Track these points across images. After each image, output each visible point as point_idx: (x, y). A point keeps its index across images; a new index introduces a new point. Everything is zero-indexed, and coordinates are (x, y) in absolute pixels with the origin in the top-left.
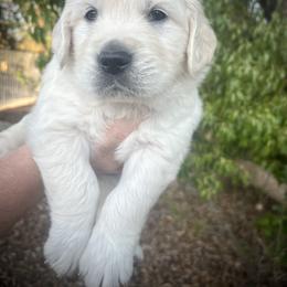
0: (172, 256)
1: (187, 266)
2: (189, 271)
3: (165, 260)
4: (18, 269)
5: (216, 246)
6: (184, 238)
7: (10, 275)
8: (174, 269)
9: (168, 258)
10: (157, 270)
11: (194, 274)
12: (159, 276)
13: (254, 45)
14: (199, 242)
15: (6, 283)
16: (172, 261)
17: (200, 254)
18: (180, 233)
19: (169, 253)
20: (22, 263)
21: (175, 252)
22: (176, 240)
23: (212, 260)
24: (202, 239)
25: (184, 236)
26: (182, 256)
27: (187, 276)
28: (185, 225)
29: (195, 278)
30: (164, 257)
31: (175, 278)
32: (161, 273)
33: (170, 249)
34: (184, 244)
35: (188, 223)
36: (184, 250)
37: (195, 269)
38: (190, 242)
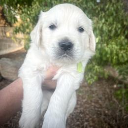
0: (80, 110)
1: (87, 114)
2: (88, 116)
3: (77, 112)
4: (14, 120)
5: (101, 105)
6: (86, 103)
7: (11, 122)
8: (82, 116)
9: (79, 111)
10: (74, 117)
11: (90, 117)
12: (75, 119)
13: (105, 14)
14: (93, 104)
15: (9, 126)
16: (81, 113)
17: (93, 109)
18: (84, 101)
19: (79, 109)
20: (16, 117)
21: (82, 109)
22: (83, 103)
23: (98, 111)
24: (94, 102)
25: (86, 102)
26: (85, 110)
27: (87, 119)
28: (87, 97)
29: (90, 119)
30: (77, 111)
31: (82, 119)
32: (76, 118)
33: (80, 107)
34: (86, 105)
35: (88, 96)
36: (86, 108)
37: (90, 115)
38: (89, 104)
